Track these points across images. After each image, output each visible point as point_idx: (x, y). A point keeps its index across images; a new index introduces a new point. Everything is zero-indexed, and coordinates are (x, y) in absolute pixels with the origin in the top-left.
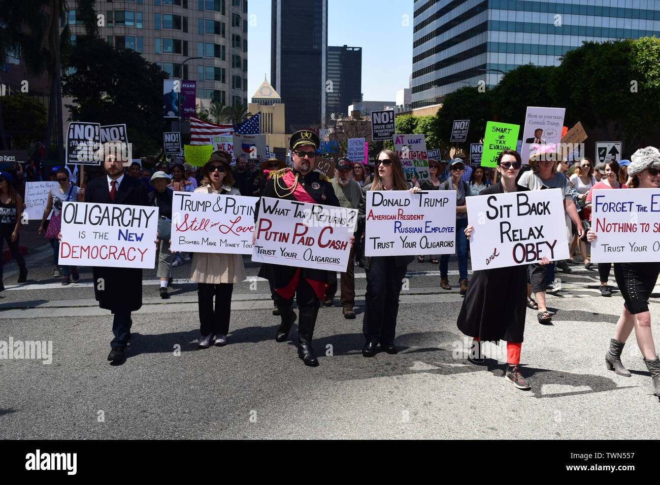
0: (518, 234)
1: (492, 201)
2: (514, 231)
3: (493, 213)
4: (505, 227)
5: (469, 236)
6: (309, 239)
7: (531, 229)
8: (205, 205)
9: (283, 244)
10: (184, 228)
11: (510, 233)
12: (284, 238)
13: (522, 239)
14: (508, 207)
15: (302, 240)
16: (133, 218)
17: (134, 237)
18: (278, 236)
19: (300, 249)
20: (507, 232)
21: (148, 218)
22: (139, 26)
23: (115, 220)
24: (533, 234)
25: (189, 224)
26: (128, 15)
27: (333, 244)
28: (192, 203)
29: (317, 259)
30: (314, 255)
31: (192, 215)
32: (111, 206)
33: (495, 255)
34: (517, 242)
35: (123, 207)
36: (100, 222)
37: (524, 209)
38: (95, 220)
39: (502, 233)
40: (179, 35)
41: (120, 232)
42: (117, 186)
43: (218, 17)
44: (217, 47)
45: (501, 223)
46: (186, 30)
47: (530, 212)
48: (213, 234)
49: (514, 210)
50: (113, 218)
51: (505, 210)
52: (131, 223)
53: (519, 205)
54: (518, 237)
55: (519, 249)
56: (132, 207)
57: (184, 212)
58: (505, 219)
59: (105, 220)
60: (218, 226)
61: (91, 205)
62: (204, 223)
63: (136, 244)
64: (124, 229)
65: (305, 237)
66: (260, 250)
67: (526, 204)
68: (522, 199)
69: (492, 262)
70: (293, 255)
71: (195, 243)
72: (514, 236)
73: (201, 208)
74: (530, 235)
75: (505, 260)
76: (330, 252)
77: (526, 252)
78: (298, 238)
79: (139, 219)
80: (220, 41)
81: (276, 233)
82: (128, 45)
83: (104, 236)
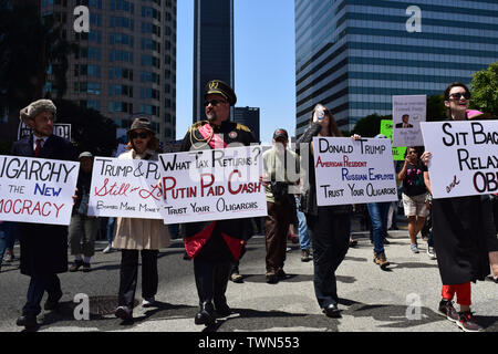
0: (476, 162)
1: (447, 127)
2: (472, 159)
3: (449, 140)
4: (463, 155)
5: (427, 161)
6: (218, 188)
7: (489, 158)
8: (126, 170)
9: (192, 200)
10: (103, 192)
11: (469, 161)
12: (192, 192)
13: (481, 168)
14: (464, 134)
15: (211, 191)
16: (52, 172)
17: (51, 192)
18: (185, 191)
19: (211, 200)
20: (465, 160)
21: (67, 173)
22: (97, 93)
23: (33, 174)
24: (492, 163)
25: (109, 189)
26: (89, 86)
27: (245, 188)
28: (113, 168)
29: (231, 207)
30: (227, 204)
31: (112, 180)
32: (30, 160)
33: (455, 183)
34: (476, 171)
35: (42, 161)
36: (17, 175)
37: (480, 138)
38: (12, 173)
39: (460, 161)
40: (126, 99)
41: (37, 186)
42: (42, 144)
43: (155, 86)
44: (154, 107)
45: (459, 151)
46: (131, 96)
47: (486, 140)
48: (133, 199)
49: (470, 137)
50: (32, 171)
51: (461, 137)
52: (49, 177)
53: (475, 133)
54: (477, 165)
55: (479, 178)
56: (52, 161)
57: (104, 177)
58: (462, 146)
59: (23, 174)
60: (138, 191)
61: (10, 158)
62: (124, 188)
63: (52, 199)
64: (41, 183)
65: (213, 186)
66: (172, 211)
67: (481, 132)
68: (477, 128)
69: (453, 189)
70: (206, 209)
71: (113, 207)
72: (473, 164)
73: (121, 173)
74: (489, 164)
75: (466, 189)
76: (244, 198)
77: (487, 182)
78: (206, 190)
79: (59, 174)
80: (156, 103)
81: (182, 190)
82: (89, 106)
83: (19, 190)
